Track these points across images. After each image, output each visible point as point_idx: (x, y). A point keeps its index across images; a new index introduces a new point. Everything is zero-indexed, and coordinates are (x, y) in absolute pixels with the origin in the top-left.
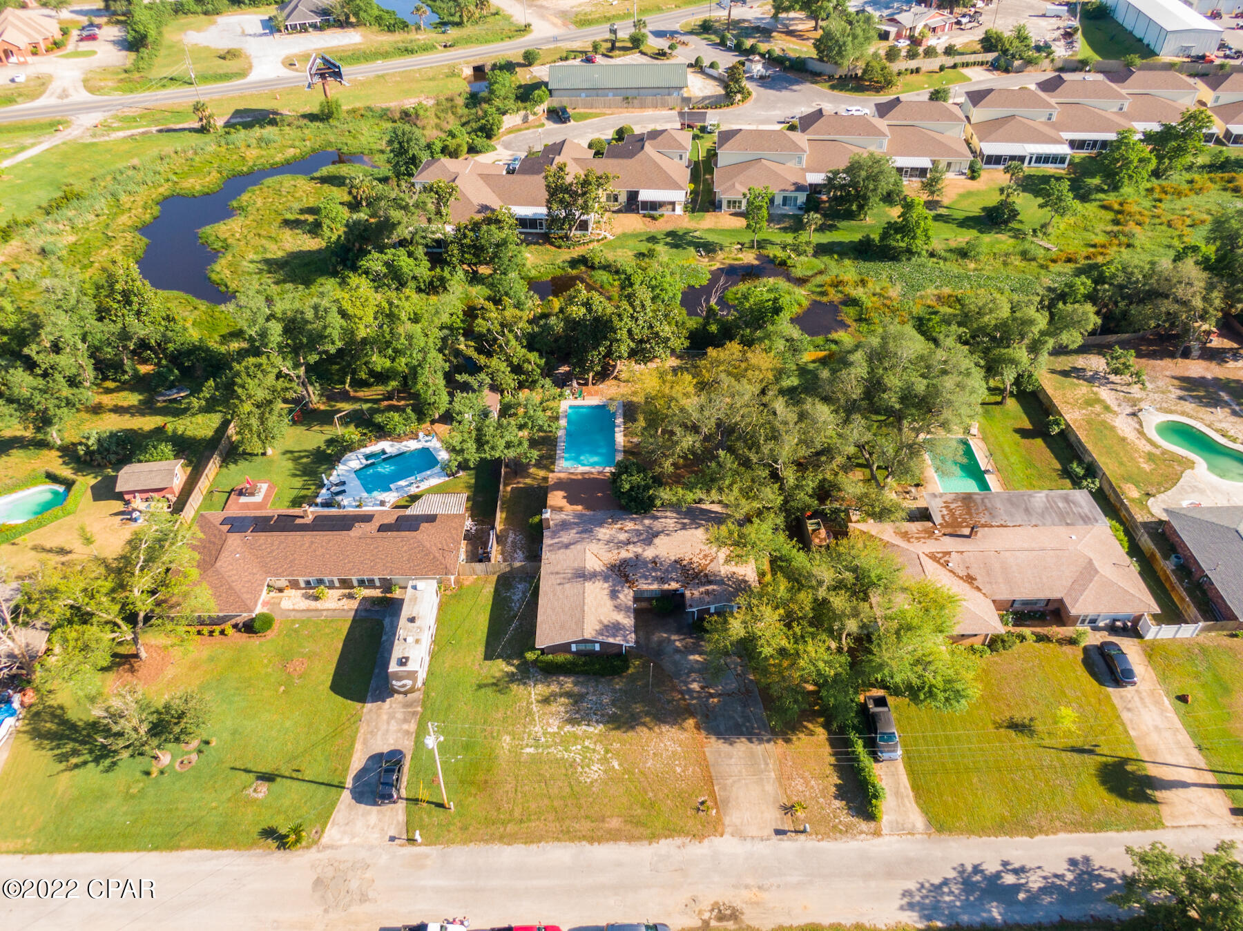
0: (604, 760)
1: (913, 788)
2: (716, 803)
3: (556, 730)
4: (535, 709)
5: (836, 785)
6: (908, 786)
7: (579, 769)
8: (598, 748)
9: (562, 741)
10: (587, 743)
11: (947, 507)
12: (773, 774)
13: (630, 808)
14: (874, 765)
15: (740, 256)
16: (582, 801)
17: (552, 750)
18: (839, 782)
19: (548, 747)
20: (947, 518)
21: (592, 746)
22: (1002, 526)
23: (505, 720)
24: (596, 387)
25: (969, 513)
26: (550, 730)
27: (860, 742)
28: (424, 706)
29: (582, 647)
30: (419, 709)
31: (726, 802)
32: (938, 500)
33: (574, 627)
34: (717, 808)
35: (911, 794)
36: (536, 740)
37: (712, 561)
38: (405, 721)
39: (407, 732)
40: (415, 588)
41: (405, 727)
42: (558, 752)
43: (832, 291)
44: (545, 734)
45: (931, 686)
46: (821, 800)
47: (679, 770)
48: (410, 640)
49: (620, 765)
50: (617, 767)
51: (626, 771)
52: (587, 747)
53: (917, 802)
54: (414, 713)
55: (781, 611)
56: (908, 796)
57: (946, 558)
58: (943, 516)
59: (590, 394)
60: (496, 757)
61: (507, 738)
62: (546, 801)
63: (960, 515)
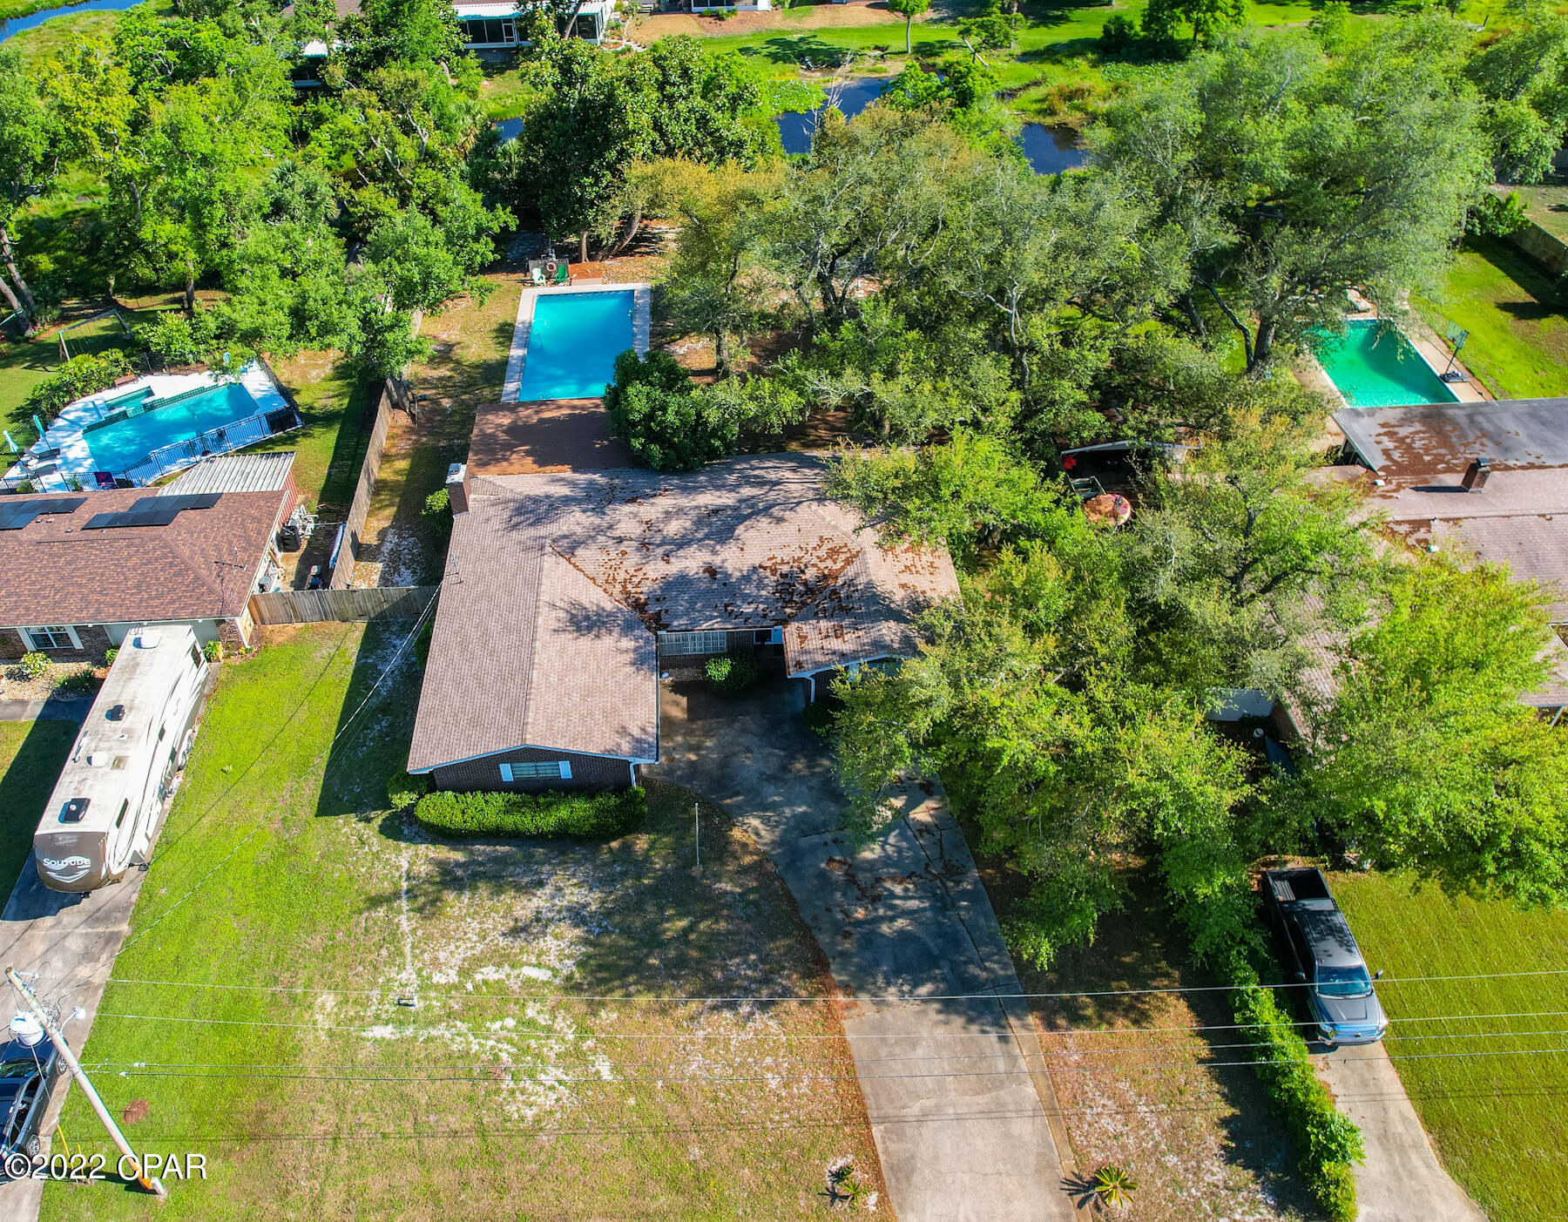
0: (574, 1056)
1: (1426, 1120)
2: (878, 1176)
3: (453, 977)
4: (405, 926)
5: (1224, 1123)
6: (1412, 1115)
7: (507, 1083)
8: (559, 1024)
9: (467, 1008)
10: (530, 1012)
11: (1390, 434)
12: (1030, 1091)
13: (639, 1191)
14: (1317, 1060)
15: (880, 65)
16: (509, 1171)
17: (439, 1031)
18: (1228, 1111)
19: (431, 1023)
20: (1396, 455)
21: (543, 1020)
22: (1532, 466)
23: (327, 954)
24: (597, 265)
25: (1445, 442)
26: (438, 978)
27: (1266, 995)
28: (137, 925)
29: (527, 770)
30: (125, 928)
31: (905, 1169)
32: (1366, 420)
33: (503, 719)
34: (881, 1189)
35: (1426, 1140)
36: (402, 1004)
37: (848, 562)
38: (88, 956)
39: (86, 986)
40: (138, 644)
41: (84, 972)
42: (455, 1036)
43: (1063, 107)
44: (425, 987)
45: (1518, 835)
46: (1172, 1160)
47: (773, 1083)
48: (100, 759)
49: (616, 1069)
50: (606, 1074)
51: (631, 1087)
52: (531, 1023)
53: (1446, 1164)
54: (111, 938)
55: (1050, 642)
56: (1416, 1146)
57: (1421, 534)
58: (1386, 452)
59: (584, 275)
60: (297, 1051)
61: (328, 1000)
62: (413, 1172)
63: (1427, 450)
